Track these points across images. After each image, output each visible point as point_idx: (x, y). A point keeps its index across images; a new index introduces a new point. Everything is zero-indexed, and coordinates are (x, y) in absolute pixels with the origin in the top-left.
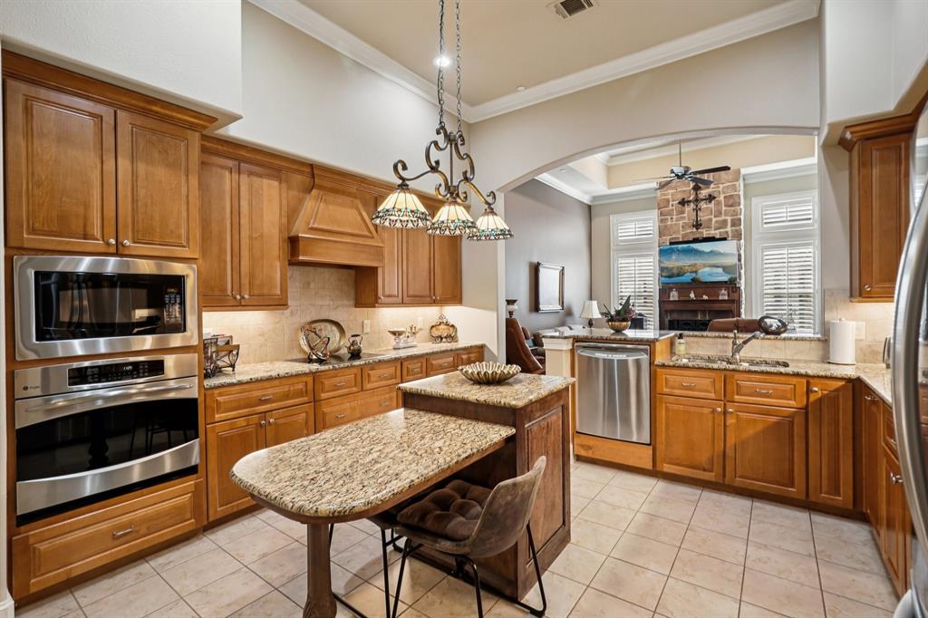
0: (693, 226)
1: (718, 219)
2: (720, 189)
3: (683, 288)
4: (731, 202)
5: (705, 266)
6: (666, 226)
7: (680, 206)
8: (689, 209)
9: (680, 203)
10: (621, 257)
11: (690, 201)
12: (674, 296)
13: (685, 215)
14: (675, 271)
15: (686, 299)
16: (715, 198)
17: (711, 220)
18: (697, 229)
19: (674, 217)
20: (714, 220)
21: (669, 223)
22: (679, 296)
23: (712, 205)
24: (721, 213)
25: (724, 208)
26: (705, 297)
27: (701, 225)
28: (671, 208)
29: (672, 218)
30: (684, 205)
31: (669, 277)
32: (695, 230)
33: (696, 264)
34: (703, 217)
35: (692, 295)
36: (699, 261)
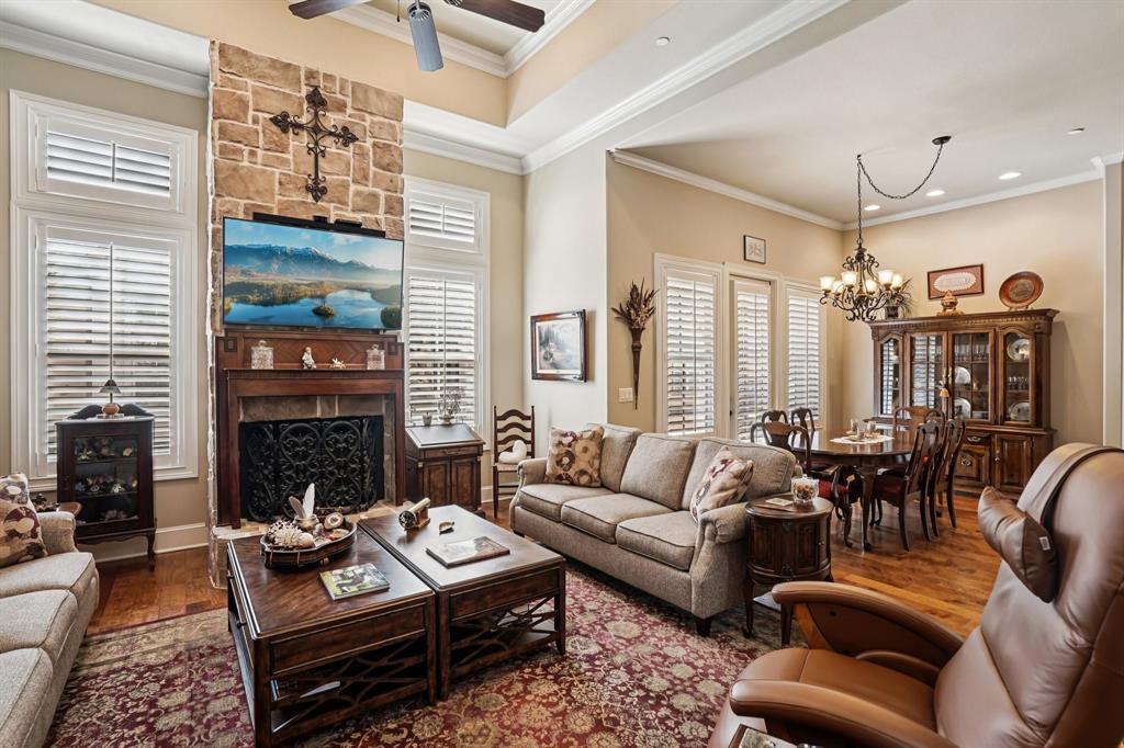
0: (308, 189)
1: (361, 188)
2: (367, 124)
3: (289, 336)
4: (387, 159)
5: (340, 287)
6: (235, 169)
7: (274, 128)
8: (298, 143)
9: (274, 120)
10: (56, 234)
11: (301, 127)
12: (263, 357)
13: (289, 156)
14: (279, 294)
15: (294, 366)
16: (354, 139)
17: (345, 186)
18: (316, 198)
19: (260, 152)
20: (353, 188)
21: (245, 163)
22: (276, 360)
23: (349, 152)
24: (366, 178)
25: (372, 168)
26: (338, 364)
27: (324, 191)
28: (250, 124)
29: (252, 154)
30: (285, 131)
31: (265, 304)
32: (310, 199)
33: (322, 282)
34: (331, 173)
35: (308, 358)
36: (328, 278)
